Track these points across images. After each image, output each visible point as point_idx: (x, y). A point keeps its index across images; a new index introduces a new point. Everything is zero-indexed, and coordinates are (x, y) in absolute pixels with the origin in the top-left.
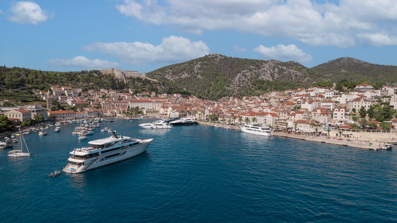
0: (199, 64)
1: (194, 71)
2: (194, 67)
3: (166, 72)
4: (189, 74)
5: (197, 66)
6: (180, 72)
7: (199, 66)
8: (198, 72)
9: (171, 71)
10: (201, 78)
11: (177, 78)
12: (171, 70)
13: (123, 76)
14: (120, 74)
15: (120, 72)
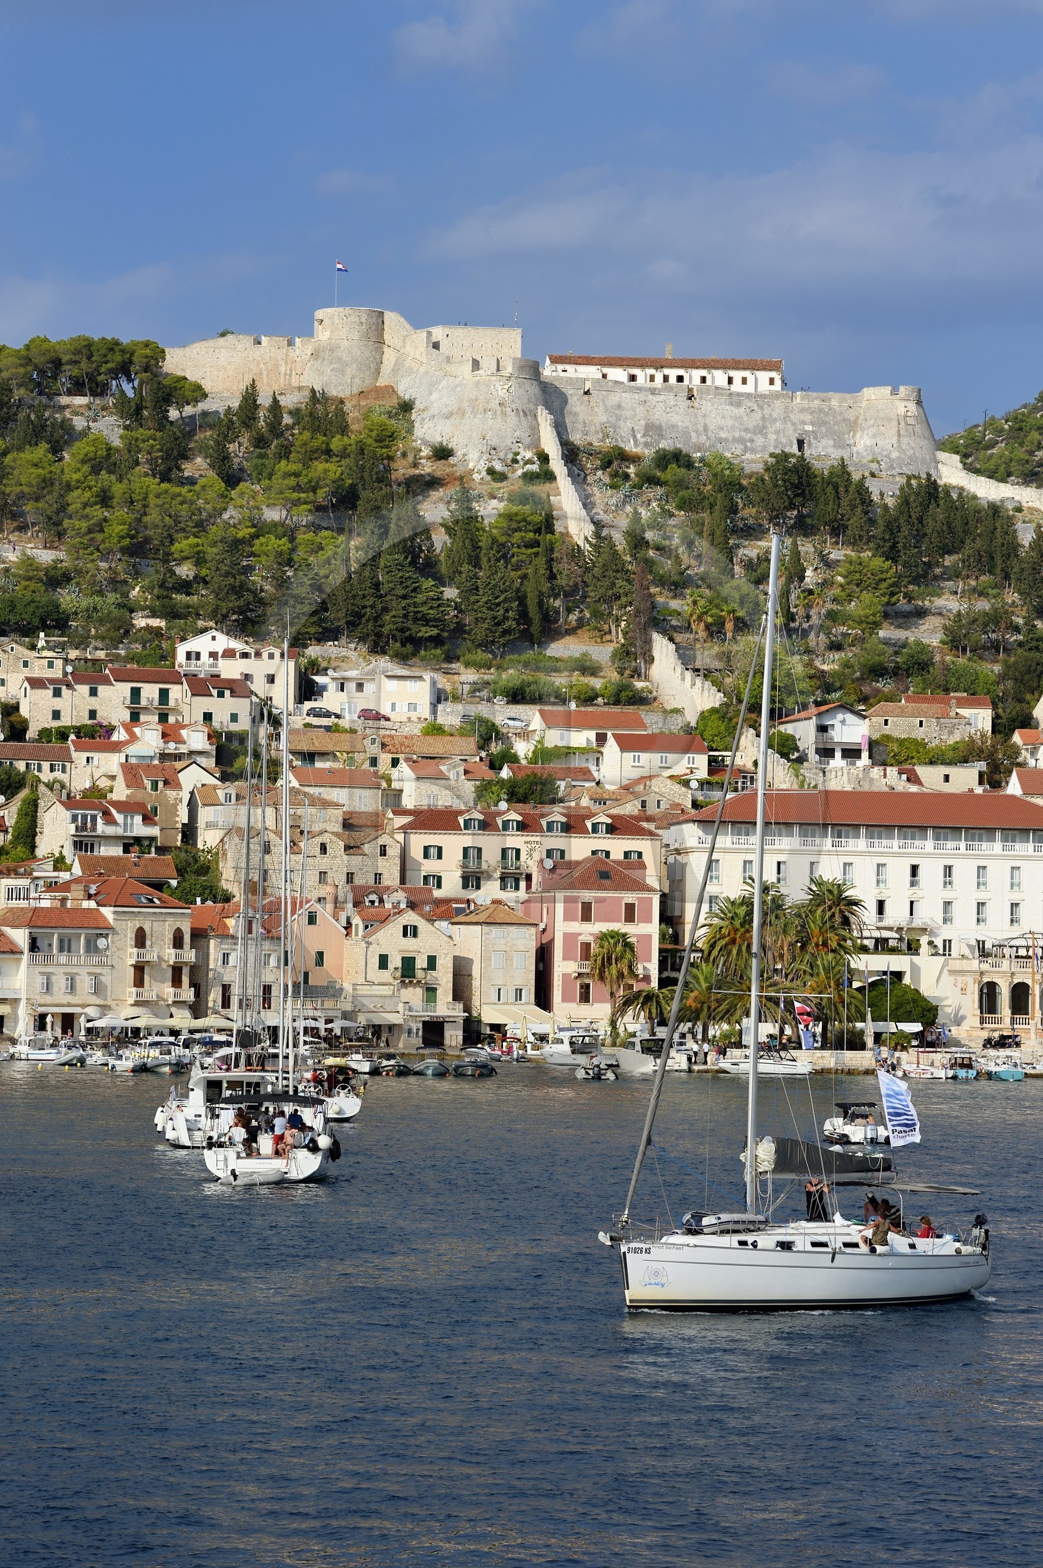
13: (535, 431)
14: (494, 404)
15: (488, 365)
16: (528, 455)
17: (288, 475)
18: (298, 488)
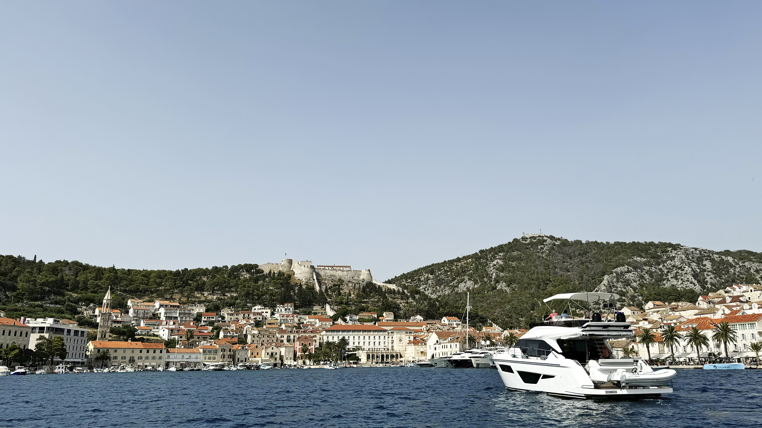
0: (499, 259)
1: (487, 274)
2: (487, 265)
3: (419, 280)
4: (476, 282)
5: (495, 263)
6: (454, 279)
7: (501, 262)
8: (497, 276)
9: (431, 276)
10: (508, 290)
11: (447, 293)
12: (431, 274)
13: (313, 276)
14: (307, 272)
15: (306, 266)
16: (312, 279)
17: (273, 282)
18: (275, 284)
